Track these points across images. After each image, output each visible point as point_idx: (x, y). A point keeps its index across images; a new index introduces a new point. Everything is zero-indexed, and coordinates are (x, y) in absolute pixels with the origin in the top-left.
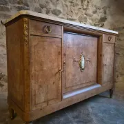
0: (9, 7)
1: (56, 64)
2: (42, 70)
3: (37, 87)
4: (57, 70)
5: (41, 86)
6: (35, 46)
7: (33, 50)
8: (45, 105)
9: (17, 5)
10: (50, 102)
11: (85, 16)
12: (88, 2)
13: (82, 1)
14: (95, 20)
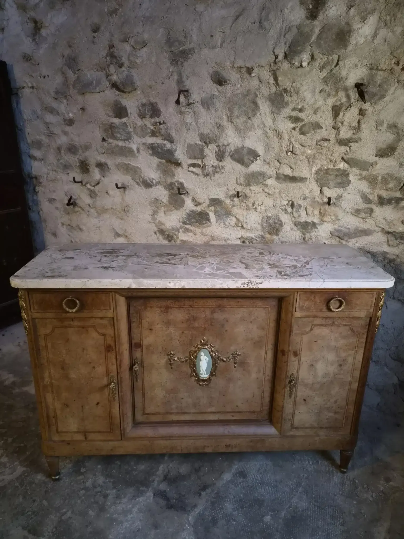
0: (134, 147)
1: (101, 370)
2: (67, 377)
3: (58, 406)
4: (105, 381)
5: (67, 406)
6: (46, 336)
7: (42, 343)
8: (80, 437)
9: (151, 140)
10: (91, 436)
11: (342, 165)
12: (362, 112)
13: (336, 111)
14: (385, 181)
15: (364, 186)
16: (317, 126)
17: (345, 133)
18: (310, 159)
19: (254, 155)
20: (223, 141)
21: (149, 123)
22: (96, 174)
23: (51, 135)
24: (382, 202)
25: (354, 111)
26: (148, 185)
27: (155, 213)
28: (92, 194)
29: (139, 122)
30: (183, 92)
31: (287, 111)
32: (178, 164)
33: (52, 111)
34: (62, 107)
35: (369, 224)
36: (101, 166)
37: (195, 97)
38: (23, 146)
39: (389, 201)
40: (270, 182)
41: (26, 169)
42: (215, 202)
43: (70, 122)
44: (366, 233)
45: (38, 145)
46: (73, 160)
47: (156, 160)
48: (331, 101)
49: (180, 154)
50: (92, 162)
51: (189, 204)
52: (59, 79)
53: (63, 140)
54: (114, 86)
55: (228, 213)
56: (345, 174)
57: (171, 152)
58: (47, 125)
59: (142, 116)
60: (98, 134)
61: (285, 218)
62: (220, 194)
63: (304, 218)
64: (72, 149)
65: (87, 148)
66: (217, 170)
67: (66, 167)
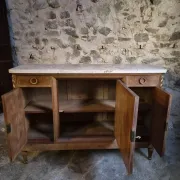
0: (59, 31)
9: (66, 28)
11: (145, 32)
12: (152, 9)
13: (142, 9)
14: (163, 37)
15: (154, 40)
16: (134, 16)
17: (146, 18)
18: (132, 30)
19: (109, 30)
20: (96, 25)
21: (65, 20)
22: (42, 44)
23: (23, 29)
24: (162, 46)
25: (149, 9)
26: (64, 47)
27: (68, 59)
28: (41, 53)
29: (61, 20)
30: (79, 6)
31: (122, 11)
32: (77, 37)
33: (24, 18)
34: (28, 16)
35: (157, 56)
36: (45, 40)
37: (84, 8)
38: (11, 35)
39: (165, 46)
40: (116, 41)
41: (12, 44)
42: (93, 52)
43: (31, 22)
44: (156, 60)
45: (18, 33)
46: (33, 38)
47: (67, 36)
48: (140, 6)
49: (78, 33)
50: (41, 39)
51: (82, 54)
52: (27, 4)
53: (29, 31)
54: (50, 5)
55: (99, 57)
56: (146, 35)
57: (74, 32)
58: (21, 24)
59: (62, 18)
60: (43, 26)
61: (122, 57)
62: (95, 48)
63: (130, 56)
64: (32, 34)
65: (39, 33)
66: (93, 38)
67: (29, 42)
